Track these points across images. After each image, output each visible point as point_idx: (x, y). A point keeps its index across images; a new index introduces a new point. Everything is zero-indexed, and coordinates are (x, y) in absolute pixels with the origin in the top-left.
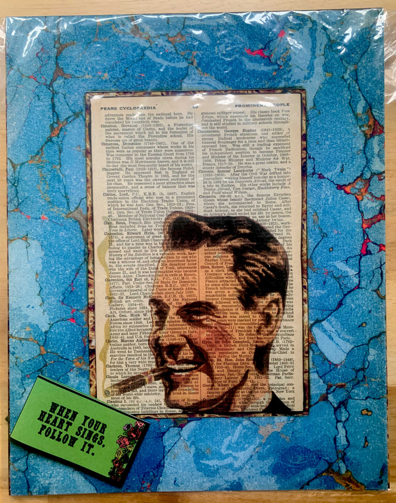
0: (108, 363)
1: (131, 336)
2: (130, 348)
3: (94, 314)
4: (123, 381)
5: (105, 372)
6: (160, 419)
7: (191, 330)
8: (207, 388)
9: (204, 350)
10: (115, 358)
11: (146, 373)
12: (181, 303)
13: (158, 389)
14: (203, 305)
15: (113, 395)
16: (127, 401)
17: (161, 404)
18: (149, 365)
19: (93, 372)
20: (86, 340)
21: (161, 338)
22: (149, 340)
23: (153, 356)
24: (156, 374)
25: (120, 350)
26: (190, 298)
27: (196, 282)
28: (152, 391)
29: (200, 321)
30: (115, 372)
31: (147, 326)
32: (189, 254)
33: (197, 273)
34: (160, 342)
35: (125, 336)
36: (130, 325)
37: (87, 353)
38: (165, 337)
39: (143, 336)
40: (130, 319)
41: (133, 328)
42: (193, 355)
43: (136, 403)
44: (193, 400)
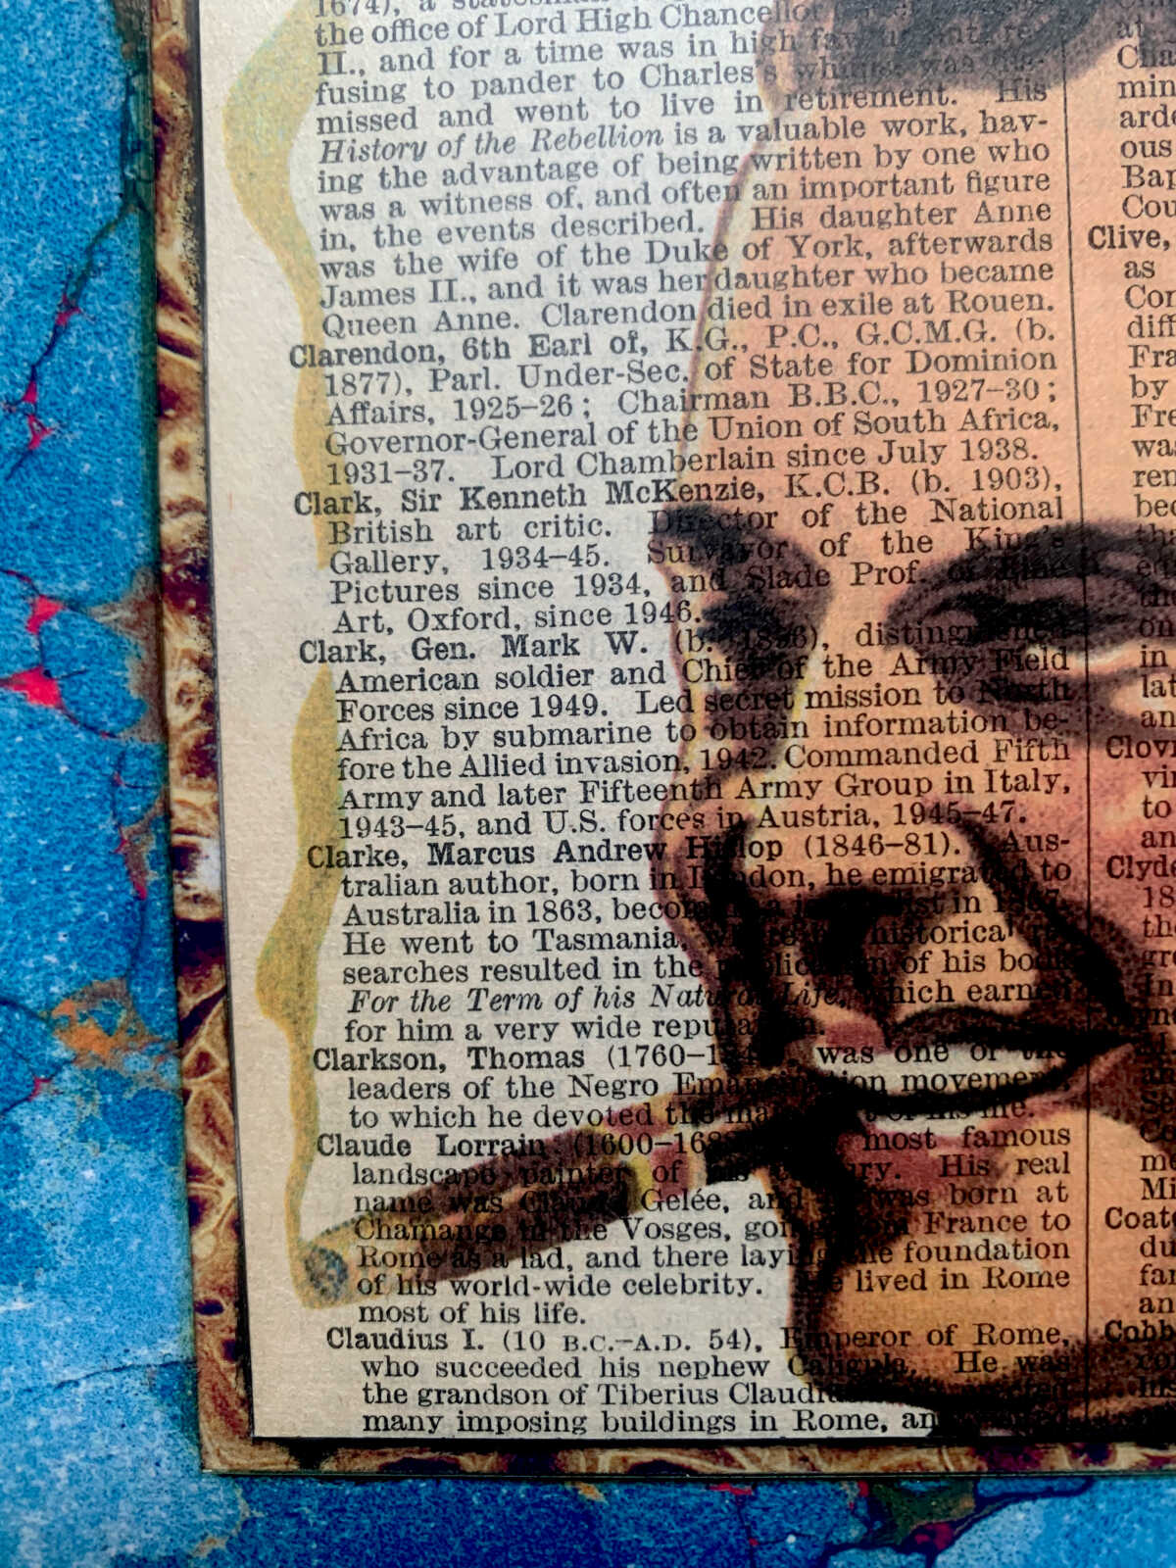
0: (328, 1031)
1: (513, 813)
2: (507, 915)
3: (209, 632)
4: (453, 1178)
5: (306, 1106)
6: (755, 1480)
7: (1014, 768)
8: (1142, 1235)
9: (1117, 934)
10: (384, 991)
11: (639, 1122)
12: (924, 543)
13: (733, 1250)
14: (1113, 559)
15: (376, 1287)
16: (489, 1335)
17: (758, 1368)
18: (660, 1055)
19: (207, 1106)
20: (150, 845)
21: (761, 836)
22: (656, 852)
23: (693, 983)
24: (719, 1125)
25: (426, 930)
26: (1004, 495)
27: (1047, 361)
28: (687, 1260)
29: (1087, 691)
30: (384, 1108)
31: (643, 734)
32: (990, 126)
33: (1052, 291)
34: (750, 865)
35: (465, 818)
36: (506, 724)
37: (160, 953)
38: (795, 821)
39: (607, 815)
40: (502, 681)
41: (528, 754)
42: (1027, 977)
43: (555, 1352)
44: (1024, 1335)
